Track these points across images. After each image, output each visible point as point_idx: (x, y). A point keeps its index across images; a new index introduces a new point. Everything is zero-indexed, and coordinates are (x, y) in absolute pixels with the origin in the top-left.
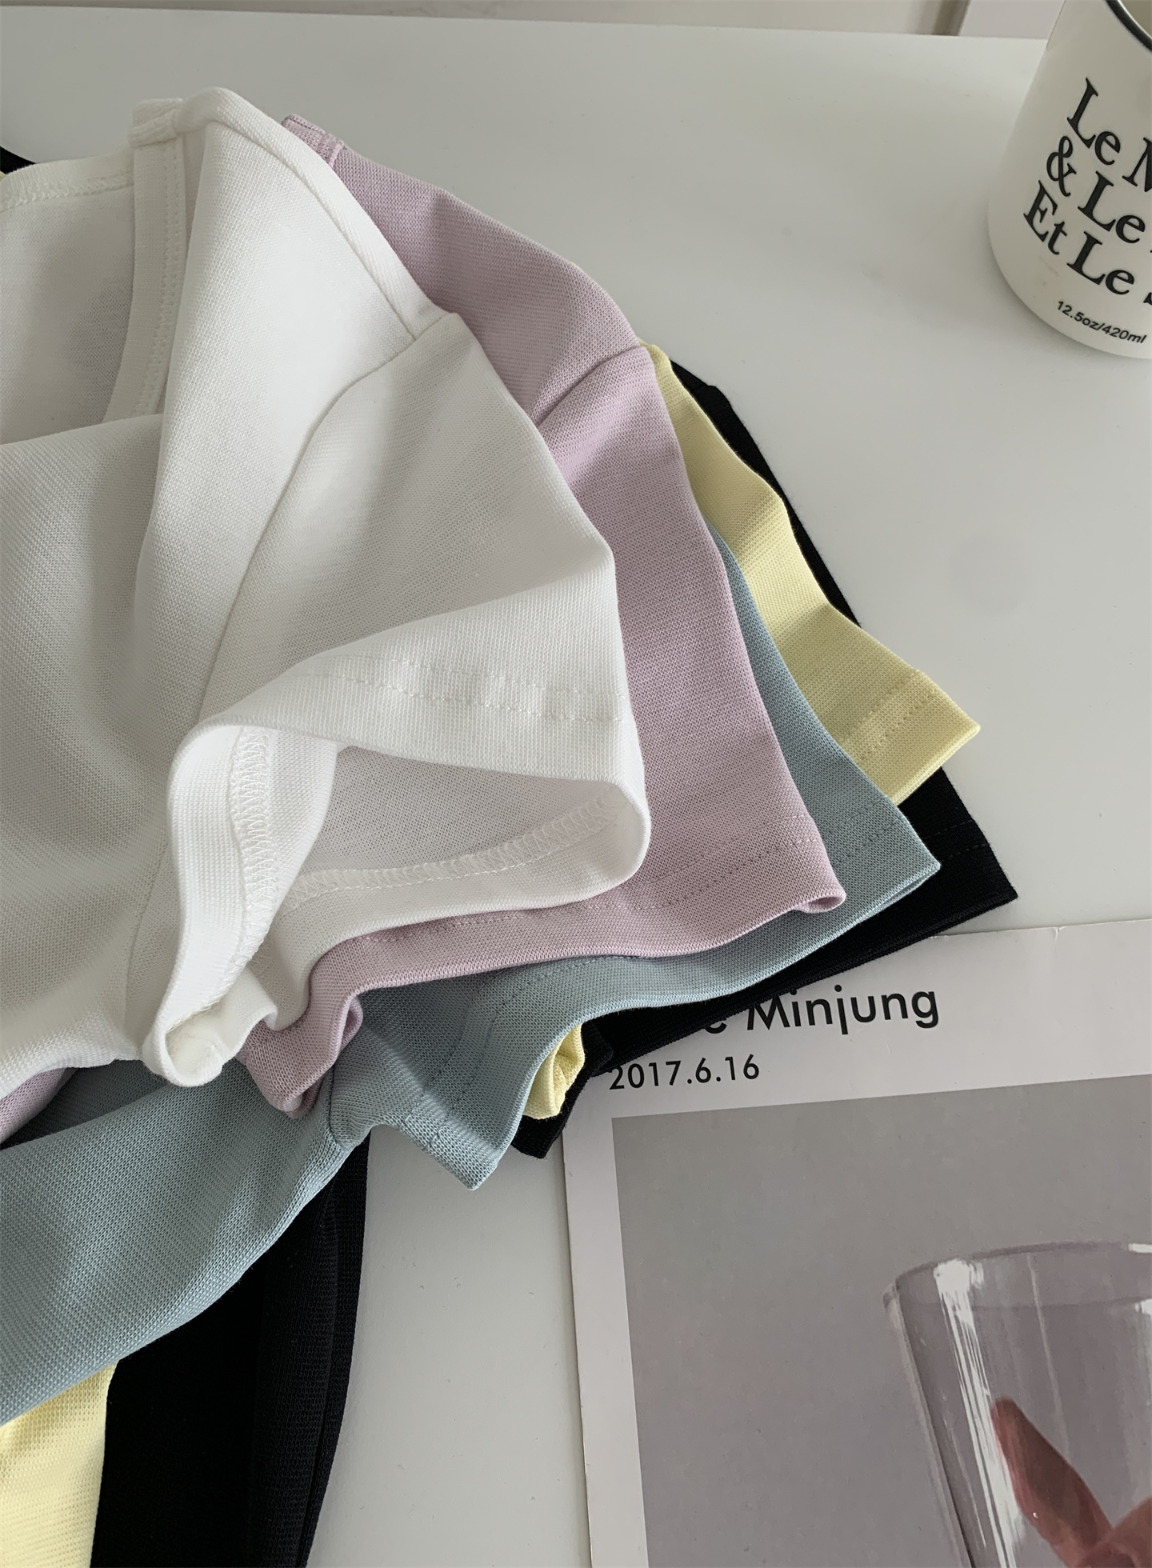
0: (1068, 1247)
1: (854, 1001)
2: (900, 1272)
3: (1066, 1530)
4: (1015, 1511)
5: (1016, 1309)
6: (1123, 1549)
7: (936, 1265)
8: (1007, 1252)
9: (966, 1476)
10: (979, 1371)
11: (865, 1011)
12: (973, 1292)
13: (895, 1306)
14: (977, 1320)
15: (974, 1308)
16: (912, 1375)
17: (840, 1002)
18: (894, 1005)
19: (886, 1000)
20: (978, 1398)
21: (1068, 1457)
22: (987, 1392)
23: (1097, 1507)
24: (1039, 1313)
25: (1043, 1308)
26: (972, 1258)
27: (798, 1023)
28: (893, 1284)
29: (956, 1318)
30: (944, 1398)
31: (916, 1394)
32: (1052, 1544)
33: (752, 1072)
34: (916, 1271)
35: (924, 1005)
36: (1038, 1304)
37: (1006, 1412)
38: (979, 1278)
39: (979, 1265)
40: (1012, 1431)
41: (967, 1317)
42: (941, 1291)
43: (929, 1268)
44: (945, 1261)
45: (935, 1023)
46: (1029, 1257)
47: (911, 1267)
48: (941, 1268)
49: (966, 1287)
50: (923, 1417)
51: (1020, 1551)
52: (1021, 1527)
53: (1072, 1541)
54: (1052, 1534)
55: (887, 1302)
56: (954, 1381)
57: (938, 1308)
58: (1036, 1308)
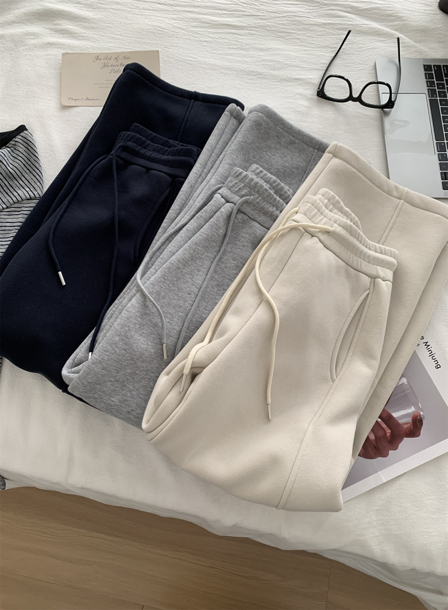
0: (415, 395)
1: (434, 356)
8: (411, 386)
11: (433, 358)
12: (403, 383)
14: (400, 385)
15: (402, 384)
17: (433, 354)
18: (436, 362)
19: (436, 361)
25: (406, 393)
26: (408, 382)
35: (439, 366)
44: (406, 378)
49: (404, 382)
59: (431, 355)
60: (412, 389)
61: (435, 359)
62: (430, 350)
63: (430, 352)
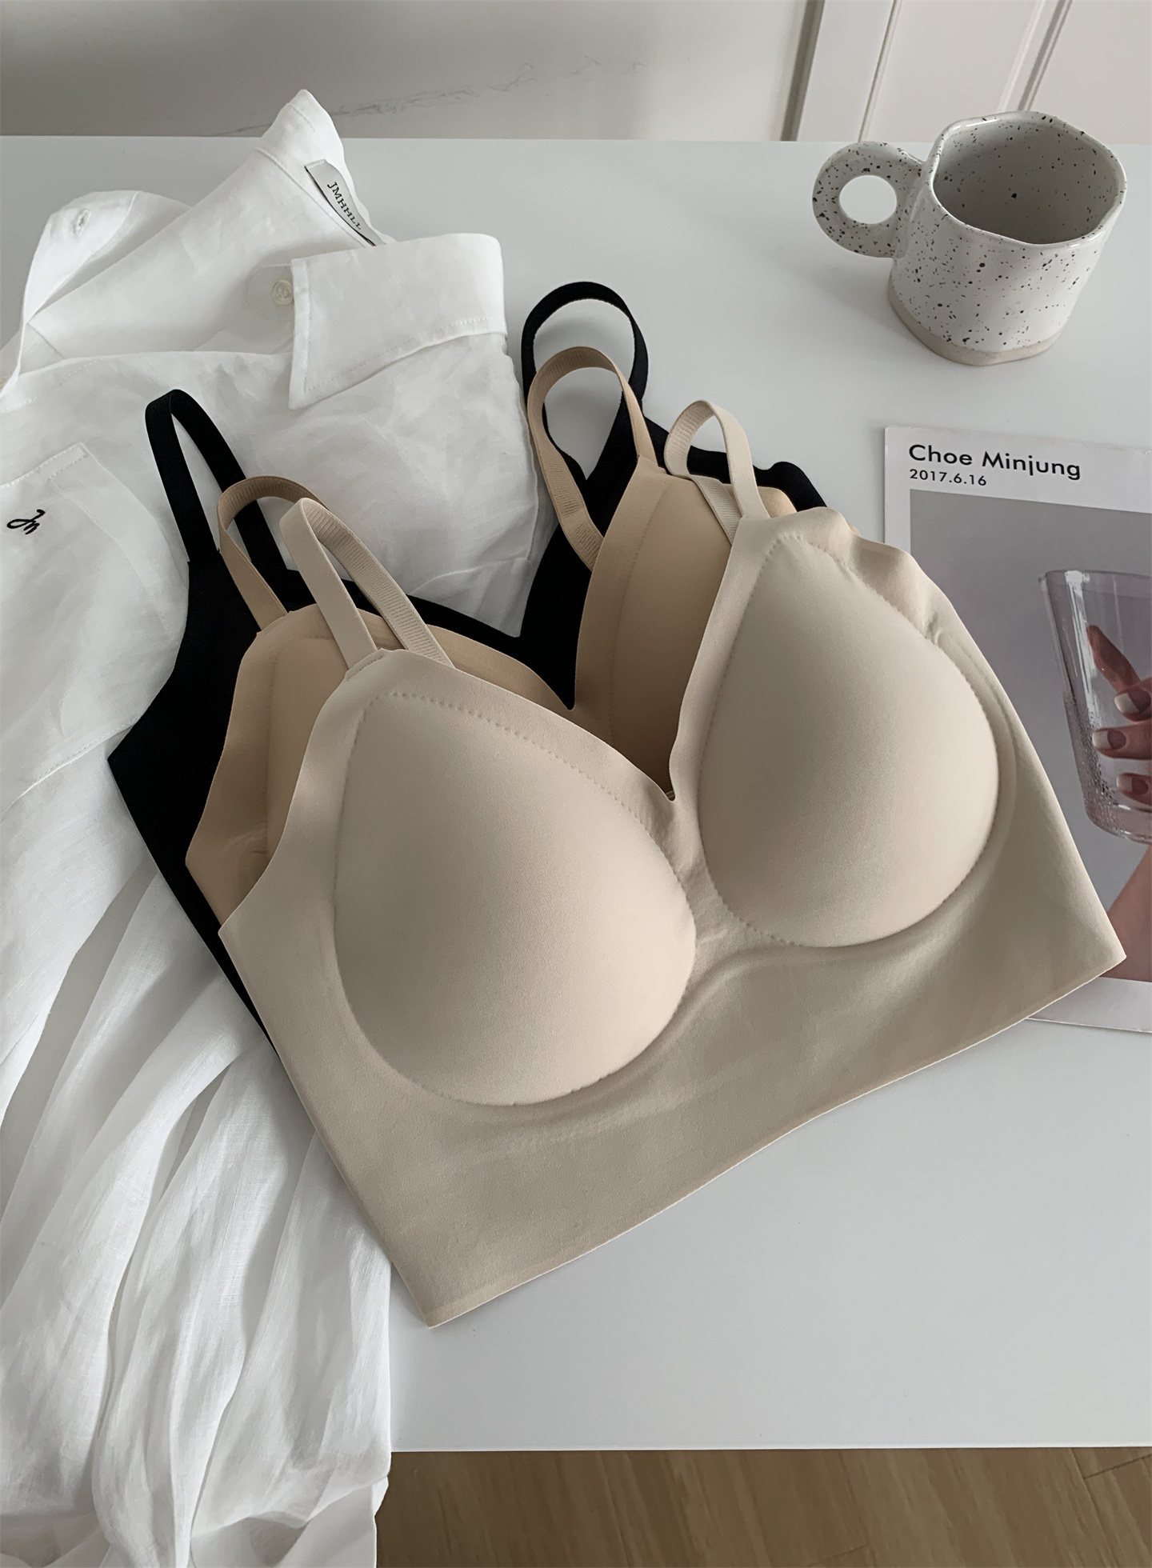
1: (1038, 463)
3: (1118, 678)
4: (1093, 666)
5: (1104, 594)
6: (1145, 689)
7: (1066, 571)
8: (1103, 572)
9: (1071, 649)
10: (1083, 614)
11: (1043, 467)
12: (1084, 585)
13: (1044, 582)
14: (1084, 595)
15: (1083, 590)
16: (1049, 610)
17: (1031, 463)
18: (1058, 468)
19: (1054, 466)
20: (1081, 624)
21: (1122, 651)
22: (1086, 622)
23: (1134, 673)
24: (1116, 597)
25: (1119, 597)
26: (1085, 571)
27: (1008, 467)
28: (1044, 574)
29: (1074, 593)
30: (1064, 620)
31: (1050, 615)
33: (982, 482)
34: (1056, 571)
35: (1073, 470)
36: (1115, 594)
37: (1093, 631)
38: (1087, 579)
39: (1088, 575)
40: (1096, 637)
41: (1079, 593)
42: (1067, 580)
45: (1078, 478)
46: (1114, 576)
47: (1054, 569)
48: (1069, 572)
49: (1081, 582)
50: (1053, 625)
51: (1093, 681)
52: (1095, 673)
53: (1120, 682)
54: (1111, 678)
55: (1040, 580)
56: (1070, 615)
57: (1065, 587)
58: (1113, 595)
59: (1031, 467)
60: (1111, 573)
61: (1047, 464)
62: (1015, 462)
63: (1019, 464)
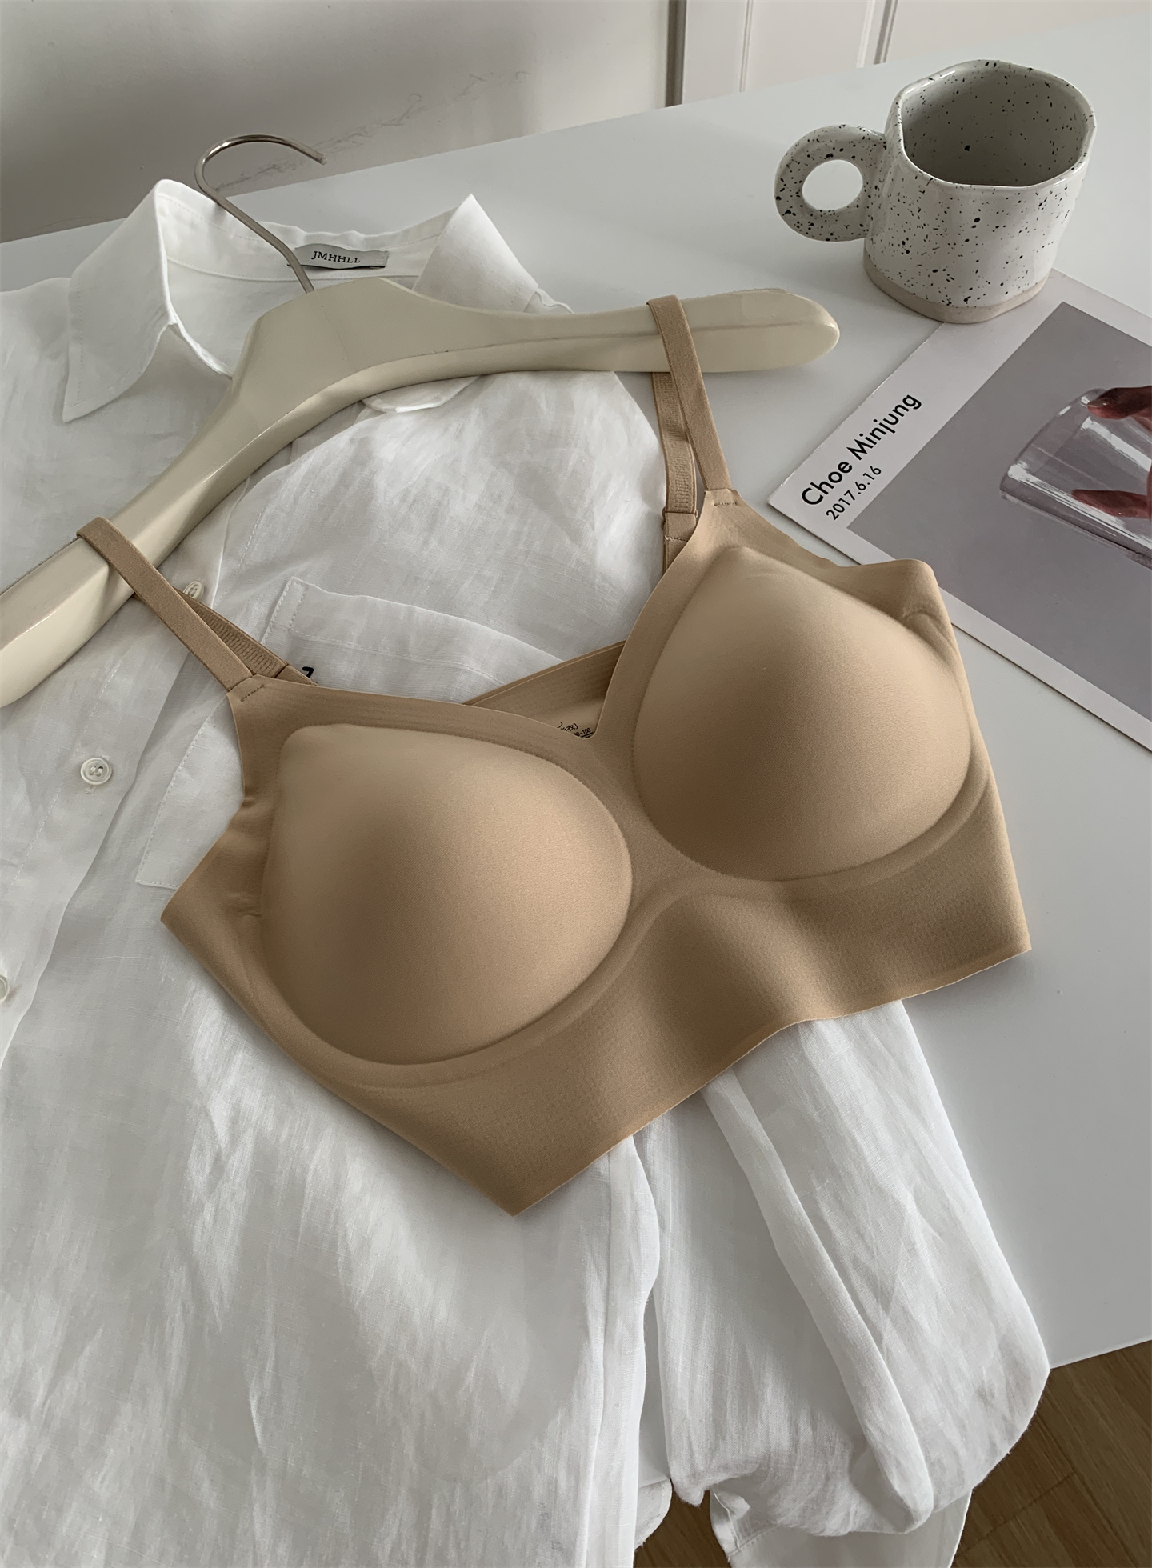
2: (998, 485)
4: (1113, 518)
5: (1047, 463)
9: (1086, 522)
10: (1056, 491)
13: (1009, 497)
16: (1037, 511)
23: (1135, 494)
24: (1055, 458)
27: (875, 443)
28: (1000, 491)
29: (1031, 482)
30: (1053, 507)
31: (1046, 515)
32: (1134, 516)
33: (877, 471)
34: (1003, 480)
36: (1052, 456)
37: (1077, 494)
38: (1025, 465)
39: (1020, 461)
40: (1086, 497)
41: (1035, 479)
42: (1017, 479)
43: (1006, 475)
45: (920, 404)
46: (1032, 445)
47: (1000, 480)
48: (1009, 473)
53: (1139, 511)
54: (1132, 514)
55: (1005, 498)
56: (1052, 500)
57: (1022, 484)
